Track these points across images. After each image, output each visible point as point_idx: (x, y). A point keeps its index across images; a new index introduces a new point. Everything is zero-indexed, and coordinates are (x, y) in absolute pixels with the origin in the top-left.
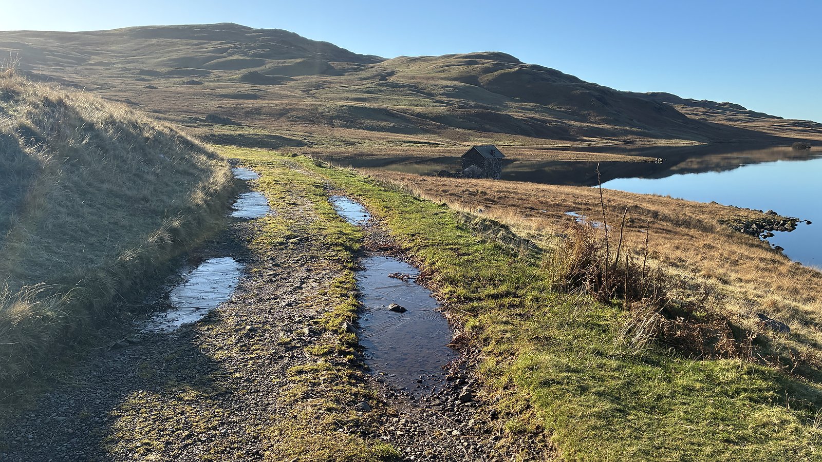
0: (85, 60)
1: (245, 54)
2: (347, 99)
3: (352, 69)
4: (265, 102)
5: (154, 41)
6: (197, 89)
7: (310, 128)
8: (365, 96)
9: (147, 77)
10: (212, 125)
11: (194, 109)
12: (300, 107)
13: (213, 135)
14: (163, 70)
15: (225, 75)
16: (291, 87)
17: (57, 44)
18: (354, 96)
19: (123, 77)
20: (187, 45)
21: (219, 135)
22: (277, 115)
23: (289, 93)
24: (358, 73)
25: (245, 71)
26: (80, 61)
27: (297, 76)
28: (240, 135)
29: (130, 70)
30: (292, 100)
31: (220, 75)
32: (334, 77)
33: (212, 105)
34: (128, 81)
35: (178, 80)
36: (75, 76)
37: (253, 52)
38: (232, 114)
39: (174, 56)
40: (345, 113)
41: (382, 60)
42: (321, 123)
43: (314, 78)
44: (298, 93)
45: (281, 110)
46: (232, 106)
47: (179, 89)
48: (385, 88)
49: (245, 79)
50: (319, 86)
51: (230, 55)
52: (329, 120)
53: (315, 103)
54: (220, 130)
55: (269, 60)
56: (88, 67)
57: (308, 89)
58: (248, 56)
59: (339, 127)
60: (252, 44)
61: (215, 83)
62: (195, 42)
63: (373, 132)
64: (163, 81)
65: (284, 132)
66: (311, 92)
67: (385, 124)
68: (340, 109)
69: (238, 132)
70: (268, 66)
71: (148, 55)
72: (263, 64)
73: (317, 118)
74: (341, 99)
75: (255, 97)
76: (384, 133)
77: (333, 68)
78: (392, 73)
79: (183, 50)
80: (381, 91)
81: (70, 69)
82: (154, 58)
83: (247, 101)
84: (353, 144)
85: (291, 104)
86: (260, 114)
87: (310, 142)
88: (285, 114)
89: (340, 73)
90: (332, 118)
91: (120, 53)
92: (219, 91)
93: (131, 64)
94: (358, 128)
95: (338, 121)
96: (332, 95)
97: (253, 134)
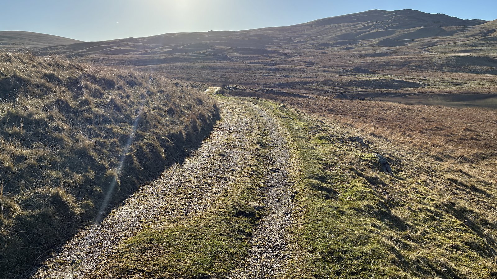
0: (292, 41)
1: (382, 28)
2: (455, 51)
3: (460, 30)
4: (393, 57)
5: (329, 26)
6: (351, 52)
7: (424, 73)
8: (470, 48)
9: (323, 47)
10: (356, 74)
11: (346, 65)
12: (418, 59)
13: (355, 81)
14: (332, 42)
15: (368, 42)
16: (412, 46)
17: (279, 33)
18: (461, 49)
19: (310, 48)
20: (347, 26)
21: (359, 81)
22: (401, 65)
23: (411, 50)
24: (464, 32)
25: (381, 39)
26: (290, 41)
27: (417, 38)
28: (373, 80)
29: (314, 44)
30: (412, 55)
31: (365, 42)
32: (445, 37)
33: (358, 62)
34: (312, 50)
35: (340, 47)
36: (286, 50)
37: (388, 26)
38: (370, 66)
39: (339, 34)
40: (453, 62)
41: (484, 22)
42: (433, 69)
43: (429, 39)
44: (417, 50)
45: (404, 62)
46: (371, 61)
47: (340, 53)
48: (487, 42)
49: (381, 44)
50: (433, 44)
51: (373, 29)
52: (440, 67)
53: (430, 56)
54: (360, 77)
55: (398, 30)
56: (293, 44)
57: (425, 46)
58: (384, 29)
59: (448, 72)
60: (388, 21)
61: (362, 48)
62: (352, 24)
63: (477, 75)
64: (331, 49)
65: (405, 77)
66: (427, 49)
67: (487, 68)
68: (450, 59)
69: (373, 79)
70: (397, 34)
71: (325, 35)
72: (393, 32)
73: (431, 66)
74: (450, 52)
75: (386, 55)
76: (486, 75)
77: (444, 31)
78: (493, 31)
79: (345, 29)
80: (483, 44)
81: (285, 46)
82: (328, 36)
83: (381, 57)
84: (459, 84)
85: (411, 58)
86: (388, 66)
87: (424, 84)
88: (407, 65)
89: (451, 33)
90: (442, 65)
91: (310, 35)
92: (363, 52)
93: (315, 41)
94: (463, 72)
95: (447, 68)
96: (442, 50)
97: (382, 80)
